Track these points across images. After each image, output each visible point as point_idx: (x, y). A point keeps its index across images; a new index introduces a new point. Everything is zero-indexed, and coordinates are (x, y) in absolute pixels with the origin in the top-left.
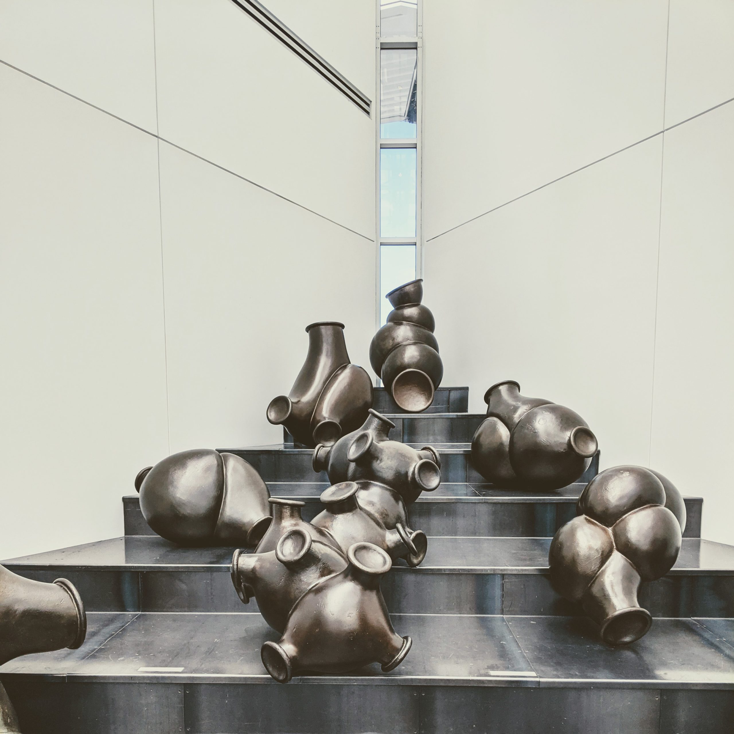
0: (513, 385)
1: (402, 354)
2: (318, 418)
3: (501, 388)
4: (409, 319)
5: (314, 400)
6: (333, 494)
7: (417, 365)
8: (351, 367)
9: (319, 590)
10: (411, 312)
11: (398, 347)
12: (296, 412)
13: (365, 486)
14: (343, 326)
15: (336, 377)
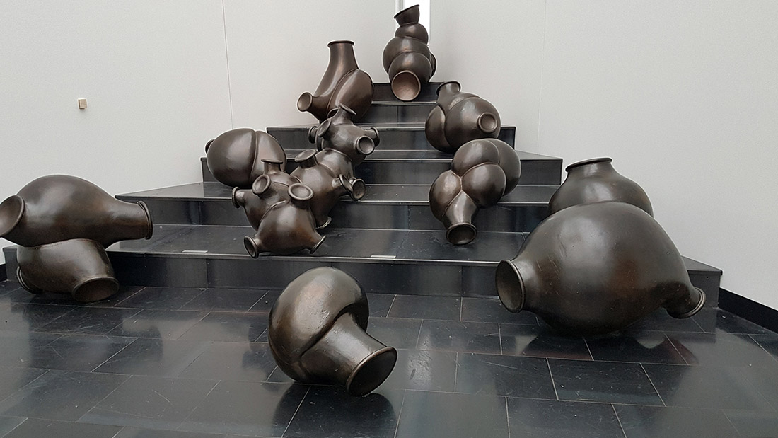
0: (456, 84)
1: (403, 59)
2: (331, 107)
3: (447, 85)
4: (409, 35)
5: (330, 95)
6: (301, 157)
7: (411, 68)
8: (359, 73)
9: (276, 208)
10: (411, 29)
11: (401, 55)
12: (316, 103)
13: (329, 152)
14: (352, 43)
15: (347, 77)
